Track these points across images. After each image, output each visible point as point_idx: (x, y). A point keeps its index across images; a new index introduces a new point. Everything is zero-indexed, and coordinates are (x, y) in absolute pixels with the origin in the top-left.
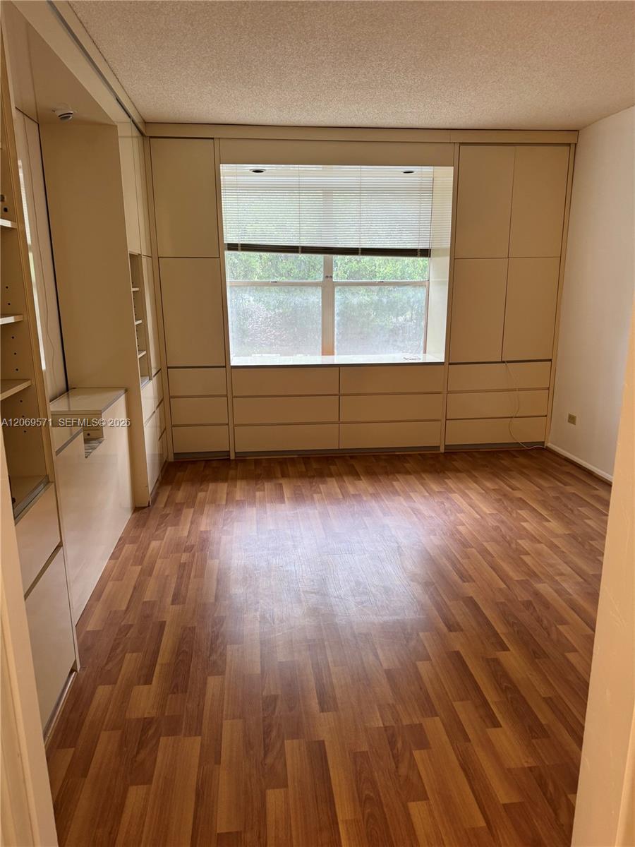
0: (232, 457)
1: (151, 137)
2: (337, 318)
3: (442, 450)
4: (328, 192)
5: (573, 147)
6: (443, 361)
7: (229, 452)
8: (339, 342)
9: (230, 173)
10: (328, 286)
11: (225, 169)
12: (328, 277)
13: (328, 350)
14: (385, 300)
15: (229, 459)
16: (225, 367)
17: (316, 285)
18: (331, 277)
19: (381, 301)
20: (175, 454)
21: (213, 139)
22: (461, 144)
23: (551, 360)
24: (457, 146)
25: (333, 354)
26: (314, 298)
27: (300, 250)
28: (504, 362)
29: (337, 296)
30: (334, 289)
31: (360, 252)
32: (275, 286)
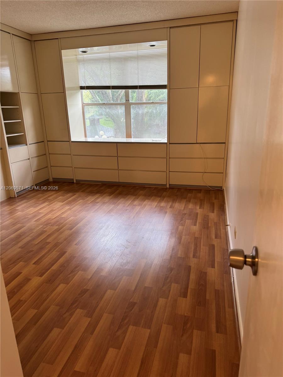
0: (75, 182)
1: (34, 41)
2: (132, 120)
3: (168, 186)
4: (126, 59)
5: (235, 22)
6: (167, 142)
7: (73, 179)
8: (133, 132)
9: (67, 55)
10: (127, 105)
11: (63, 52)
12: (127, 100)
13: (129, 136)
14: (154, 111)
15: (73, 182)
16: (69, 141)
17: (121, 104)
18: (129, 100)
19: (153, 112)
20: (53, 178)
21: (58, 39)
22: (170, 28)
23: (225, 143)
24: (169, 29)
25: (131, 137)
26: (121, 110)
27: (111, 88)
28: (198, 143)
29: (132, 110)
30: (130, 106)
31: (138, 87)
32: (104, 105)
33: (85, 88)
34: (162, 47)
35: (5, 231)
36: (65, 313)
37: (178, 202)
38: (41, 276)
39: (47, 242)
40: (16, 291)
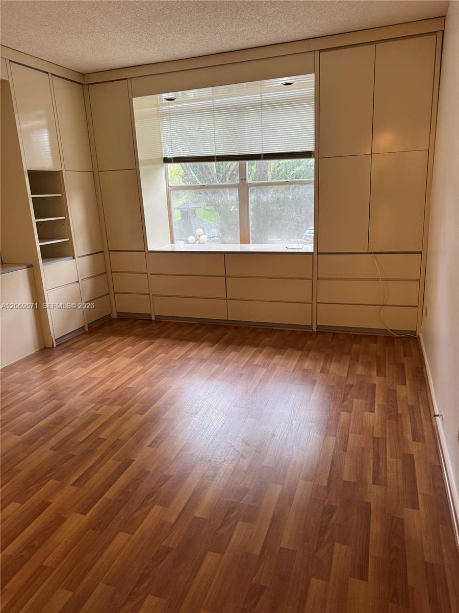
0: (153, 318)
1: (89, 84)
2: (251, 213)
3: (315, 329)
4: (241, 109)
5: (440, 35)
6: (313, 251)
7: (151, 314)
8: (253, 233)
9: (142, 106)
10: (243, 187)
11: (135, 100)
12: (243, 179)
13: (245, 240)
14: (290, 197)
15: (151, 320)
16: (144, 251)
17: (234, 186)
18: (245, 179)
19: (287, 198)
20: (117, 312)
21: (126, 79)
22: (320, 51)
23: (421, 253)
24: (317, 54)
25: (249, 243)
26: (232, 197)
27: (215, 159)
28: (371, 253)
29: (252, 197)
30: (248, 191)
31: (262, 157)
32: (203, 188)
33: (172, 160)
34: (305, 84)
35: (30, 413)
36: (124, 604)
37: (335, 362)
38: (84, 513)
39: (99, 438)
40: (37, 545)
